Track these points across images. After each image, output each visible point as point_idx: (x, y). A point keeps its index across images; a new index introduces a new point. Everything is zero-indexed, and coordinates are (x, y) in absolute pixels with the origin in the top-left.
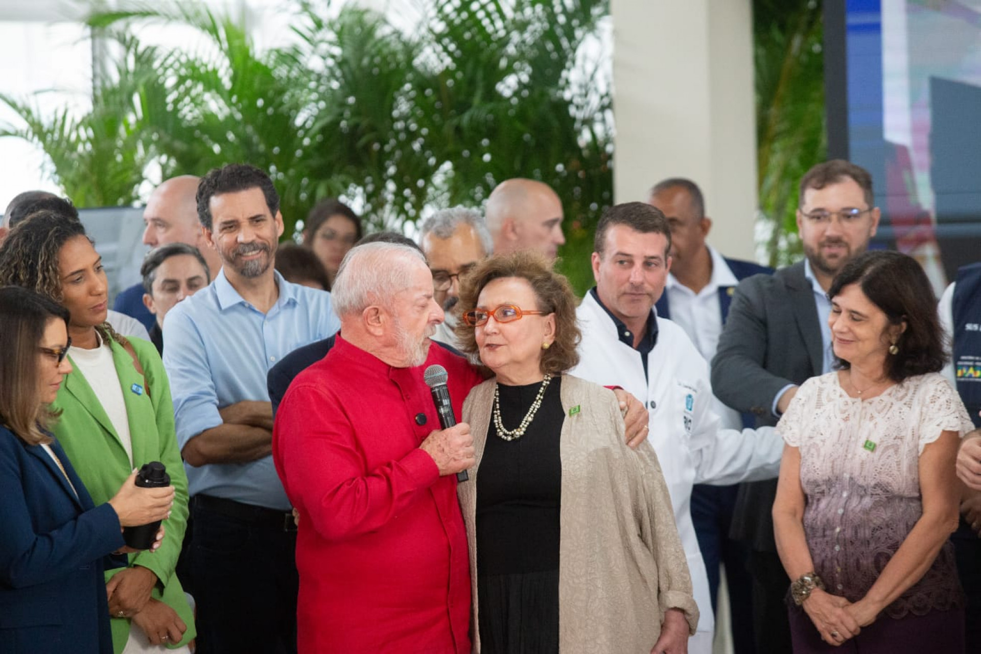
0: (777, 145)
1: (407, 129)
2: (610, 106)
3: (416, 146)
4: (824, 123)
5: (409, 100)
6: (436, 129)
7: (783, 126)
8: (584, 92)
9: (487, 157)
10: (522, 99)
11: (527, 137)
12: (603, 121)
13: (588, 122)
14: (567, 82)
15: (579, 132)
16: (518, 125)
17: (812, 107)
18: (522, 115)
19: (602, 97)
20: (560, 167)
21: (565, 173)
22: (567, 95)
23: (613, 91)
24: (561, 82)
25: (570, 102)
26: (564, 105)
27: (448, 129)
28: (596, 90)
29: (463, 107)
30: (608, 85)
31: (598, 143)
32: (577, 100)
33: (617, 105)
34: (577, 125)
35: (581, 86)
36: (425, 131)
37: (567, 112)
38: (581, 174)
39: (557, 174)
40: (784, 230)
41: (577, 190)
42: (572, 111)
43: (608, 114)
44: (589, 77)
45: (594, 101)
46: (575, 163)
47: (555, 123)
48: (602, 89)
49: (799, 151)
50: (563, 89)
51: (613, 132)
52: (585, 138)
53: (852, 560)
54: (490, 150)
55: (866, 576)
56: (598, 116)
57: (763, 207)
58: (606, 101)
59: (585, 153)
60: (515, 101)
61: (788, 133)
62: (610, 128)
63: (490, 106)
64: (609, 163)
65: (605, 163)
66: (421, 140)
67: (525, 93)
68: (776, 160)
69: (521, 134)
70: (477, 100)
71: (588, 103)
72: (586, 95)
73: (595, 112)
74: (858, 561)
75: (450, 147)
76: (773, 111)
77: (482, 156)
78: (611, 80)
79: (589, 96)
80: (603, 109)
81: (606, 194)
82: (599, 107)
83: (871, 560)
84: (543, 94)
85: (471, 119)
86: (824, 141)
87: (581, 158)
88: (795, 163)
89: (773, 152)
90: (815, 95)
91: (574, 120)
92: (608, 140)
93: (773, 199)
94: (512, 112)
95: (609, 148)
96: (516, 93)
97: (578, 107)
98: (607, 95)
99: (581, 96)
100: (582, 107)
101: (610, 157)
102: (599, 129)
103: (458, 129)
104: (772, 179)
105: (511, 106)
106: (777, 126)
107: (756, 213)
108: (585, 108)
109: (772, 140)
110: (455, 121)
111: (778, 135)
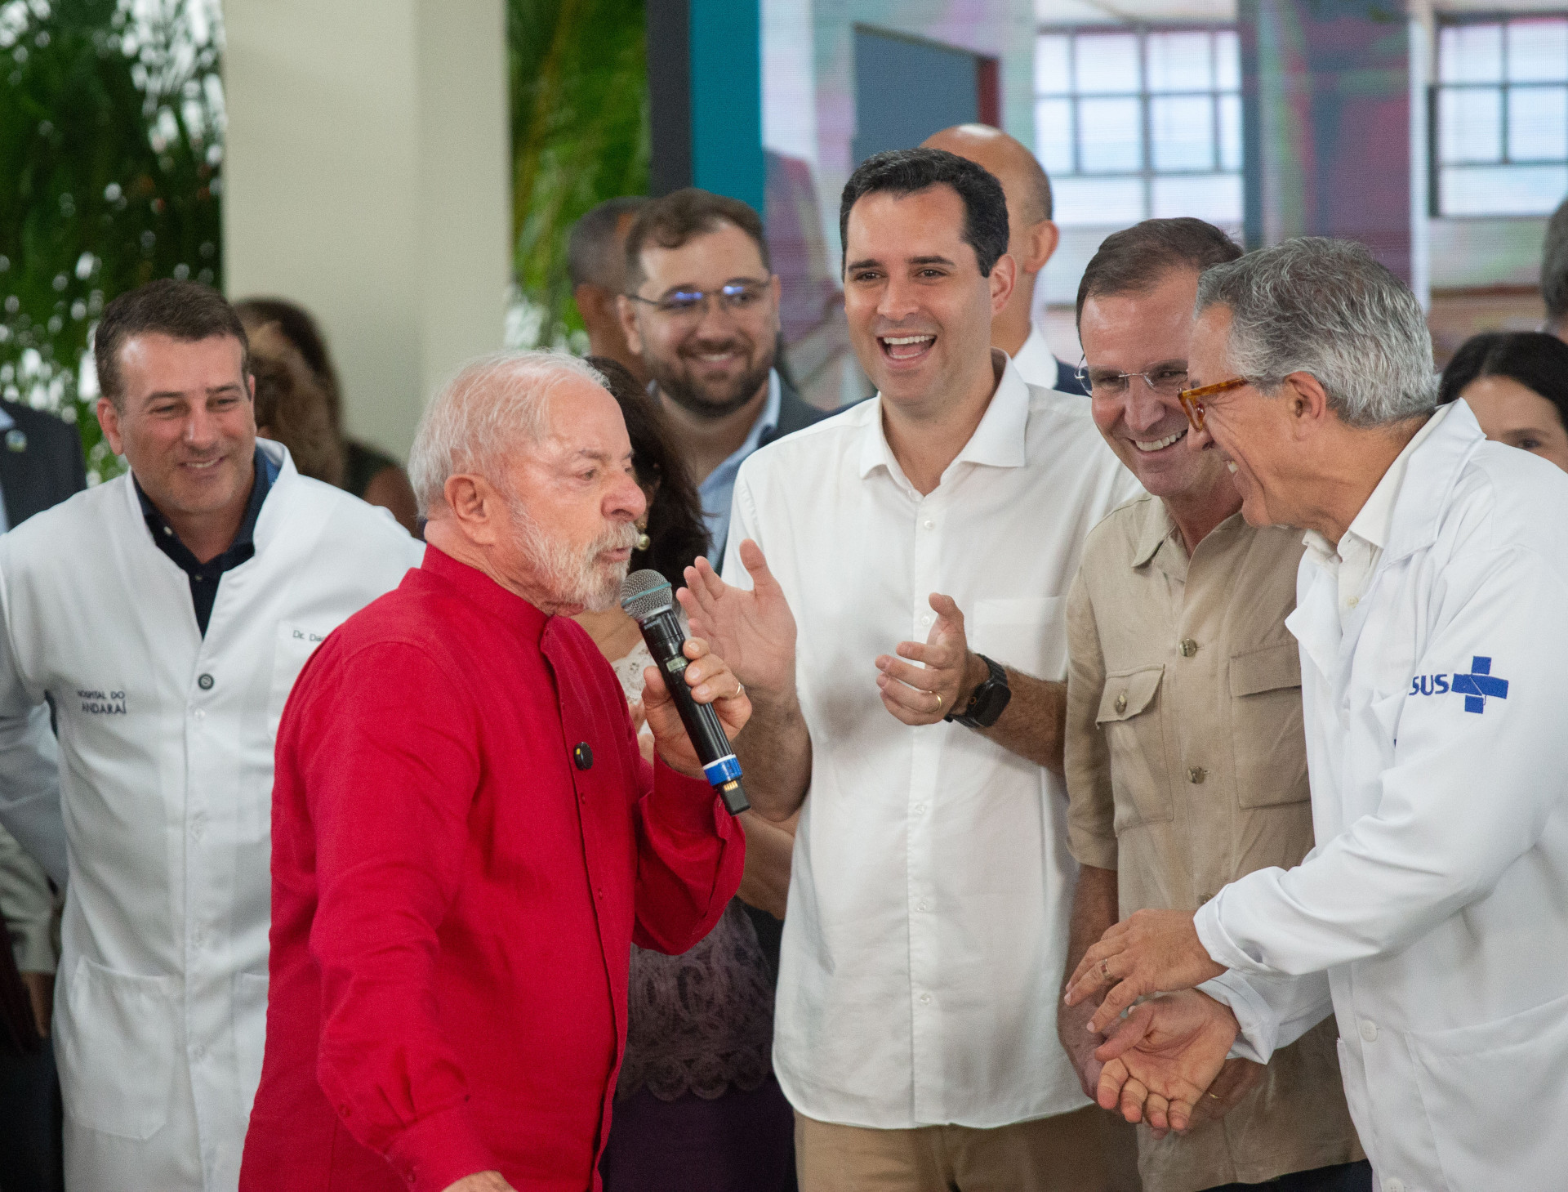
0: (550, 155)
2: (215, 68)
4: (645, 112)
7: (566, 115)
8: (162, 38)
10: (35, 50)
11: (46, 127)
12: (202, 98)
13: (173, 100)
14: (129, 18)
15: (153, 119)
16: (29, 104)
17: (621, 78)
18: (35, 83)
19: (199, 51)
20: (113, 191)
21: (124, 202)
22: (129, 45)
23: (221, 38)
24: (117, 19)
25: (135, 59)
26: (120, 67)
28: (188, 35)
30: (212, 27)
31: (191, 143)
32: (148, 55)
33: (229, 68)
34: (149, 106)
35: (156, 28)
37: (130, 80)
38: (155, 205)
39: (108, 206)
40: (562, 325)
41: (148, 237)
42: (139, 76)
43: (213, 85)
44: (171, 11)
45: (184, 57)
46: (143, 183)
47: (104, 101)
48: (200, 33)
49: (595, 167)
50: (121, 32)
51: (223, 122)
52: (164, 131)
53: (638, 985)
55: (663, 1014)
56: (192, 88)
57: (521, 278)
58: (207, 58)
59: (165, 164)
60: (21, 54)
61: (573, 129)
62: (215, 114)
64: (213, 186)
65: (207, 183)
67: (44, 38)
68: (548, 184)
69: (34, 123)
71: (170, 63)
72: (167, 46)
73: (186, 80)
74: (650, 985)
76: (544, 85)
78: (218, 15)
79: (173, 49)
80: (200, 74)
81: (206, 247)
82: (193, 71)
83: (673, 982)
84: (79, 43)
86: (644, 147)
87: (156, 173)
88: (585, 190)
89: (540, 167)
90: (628, 54)
91: (142, 95)
92: (211, 137)
93: (541, 263)
94: (15, 78)
95: (213, 154)
96: (23, 39)
97: (150, 70)
98: (210, 44)
99: (156, 47)
100: (160, 70)
101: (215, 171)
102: (192, 113)
104: (539, 223)
105: (14, 65)
106: (551, 117)
107: (507, 291)
108: (165, 71)
109: (541, 144)
111: (554, 133)
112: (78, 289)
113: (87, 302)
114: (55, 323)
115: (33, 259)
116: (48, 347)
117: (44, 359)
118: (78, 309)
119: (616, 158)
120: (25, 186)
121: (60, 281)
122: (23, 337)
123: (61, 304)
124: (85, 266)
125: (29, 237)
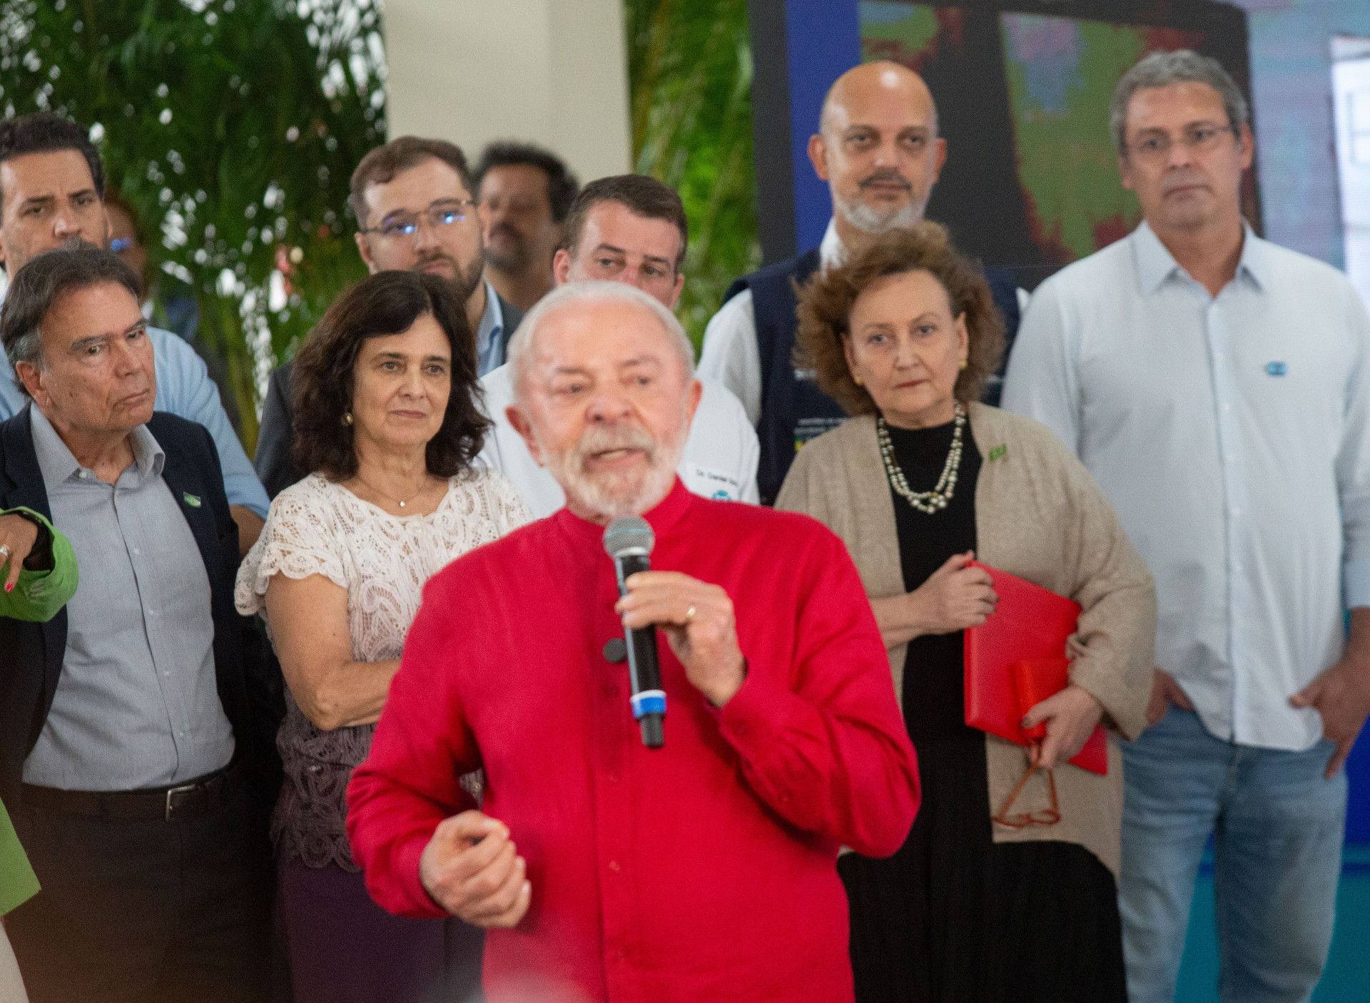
0: (664, 91)
1: (23, 69)
2: (377, 26)
3: (42, 99)
5: (26, 18)
6: (75, 68)
7: (674, 58)
9: (166, 116)
10: (223, 15)
12: (366, 52)
13: (341, 54)
15: (325, 71)
16: (222, 62)
17: (720, 27)
18: (226, 40)
19: (362, 14)
20: (293, 133)
21: (302, 142)
22: (302, 8)
25: (309, 20)
26: (295, 27)
27: (97, 69)
29: (122, 31)
31: (358, 92)
32: (319, 17)
33: (387, 25)
34: (321, 61)
36: (55, 72)
37: (305, 38)
41: (323, 172)
42: (312, 35)
43: (374, 41)
45: (350, 18)
46: (319, 125)
47: (285, 57)
49: (698, 103)
51: (383, 72)
52: (333, 81)
54: (170, 102)
56: (357, 44)
58: (369, 18)
59: (337, 108)
60: (211, 18)
61: (682, 69)
62: (378, 65)
63: (169, 28)
64: (378, 124)
65: (372, 124)
66: (49, 87)
67: (230, 5)
68: (661, 116)
69: (226, 77)
70: (146, 19)
71: (338, 23)
72: (336, 9)
73: (352, 37)
75: (102, 99)
76: (657, 33)
77: (157, 113)
79: (341, 12)
80: (364, 32)
82: (358, 28)
84: (261, 8)
85: (138, 51)
87: (329, 118)
88: (690, 122)
89: (655, 102)
91: (316, 51)
92: (374, 82)
94: (208, 39)
95: (377, 99)
96: (212, 6)
97: (321, 30)
98: (371, 7)
99: (326, 12)
100: (329, 29)
101: (381, 113)
102: (358, 67)
103: (115, 69)
105: (208, 28)
106: (662, 60)
108: (334, 31)
109: (654, 83)
110: (110, 54)
111: (664, 75)
112: (266, 217)
113: (273, 228)
114: (247, 247)
115: (227, 192)
116: (241, 267)
117: (239, 278)
118: (267, 235)
119: (717, 94)
120: (220, 129)
121: (251, 211)
122: (219, 259)
123: (252, 231)
124: (271, 197)
125: (224, 175)
